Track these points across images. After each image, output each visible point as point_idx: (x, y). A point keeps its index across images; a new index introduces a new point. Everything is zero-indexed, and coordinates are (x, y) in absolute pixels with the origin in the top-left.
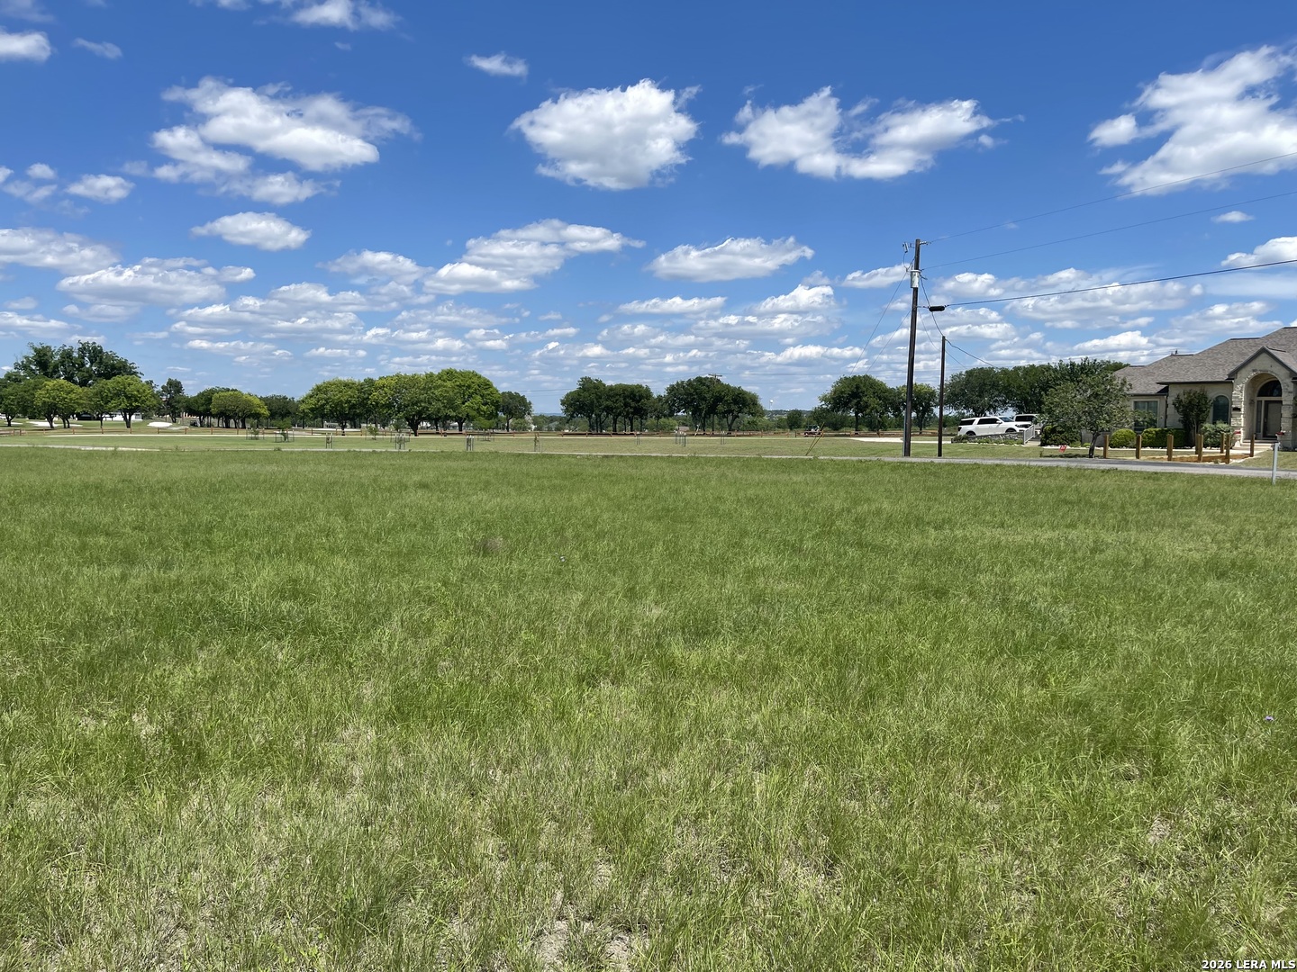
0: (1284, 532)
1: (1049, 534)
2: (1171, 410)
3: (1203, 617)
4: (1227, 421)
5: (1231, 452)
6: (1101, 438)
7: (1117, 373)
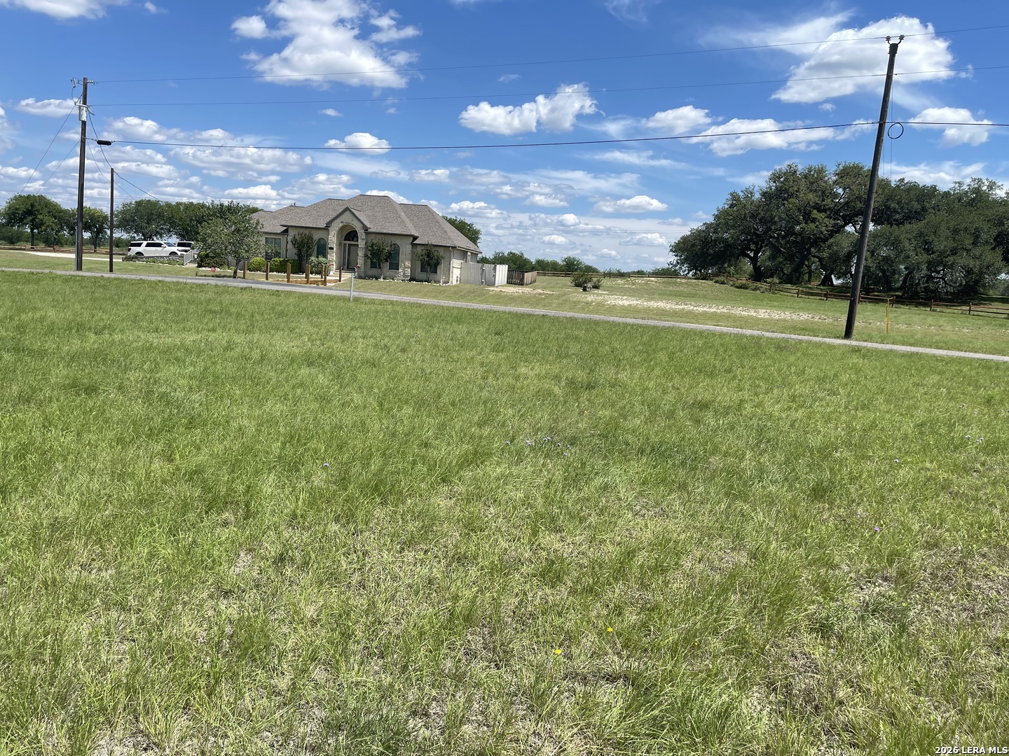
0: (354, 332)
1: (195, 337)
2: (290, 246)
3: (295, 394)
4: (325, 256)
5: (328, 278)
6: (242, 264)
7: (254, 216)
